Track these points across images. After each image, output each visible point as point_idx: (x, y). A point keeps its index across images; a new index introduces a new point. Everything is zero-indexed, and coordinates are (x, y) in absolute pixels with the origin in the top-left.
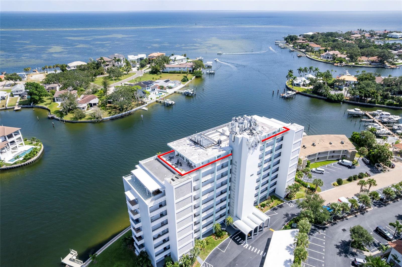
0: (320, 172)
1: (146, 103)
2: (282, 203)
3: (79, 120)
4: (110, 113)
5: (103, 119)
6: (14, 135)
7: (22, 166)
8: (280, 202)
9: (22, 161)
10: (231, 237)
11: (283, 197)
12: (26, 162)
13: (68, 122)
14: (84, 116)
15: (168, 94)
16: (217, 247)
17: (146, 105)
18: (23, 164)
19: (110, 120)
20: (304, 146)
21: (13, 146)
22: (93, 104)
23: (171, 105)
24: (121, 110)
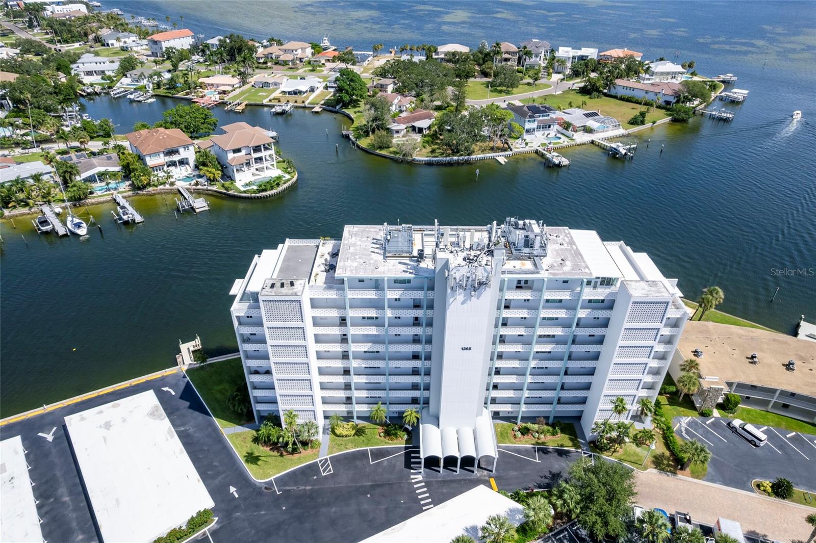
0: (750, 438)
1: (511, 150)
2: (573, 449)
3: (378, 151)
4: (433, 151)
5: (414, 160)
6: (263, 149)
7: (251, 198)
8: (570, 444)
9: (254, 192)
10: (406, 448)
11: (588, 439)
12: (258, 195)
13: (362, 149)
14: (388, 147)
15: (572, 143)
16: (368, 448)
17: (511, 153)
18: (253, 195)
19: (425, 164)
20: (753, 357)
21: (259, 166)
22: (418, 128)
23: (559, 166)
24: (456, 151)
